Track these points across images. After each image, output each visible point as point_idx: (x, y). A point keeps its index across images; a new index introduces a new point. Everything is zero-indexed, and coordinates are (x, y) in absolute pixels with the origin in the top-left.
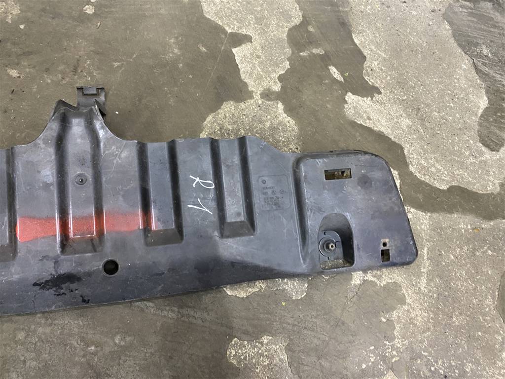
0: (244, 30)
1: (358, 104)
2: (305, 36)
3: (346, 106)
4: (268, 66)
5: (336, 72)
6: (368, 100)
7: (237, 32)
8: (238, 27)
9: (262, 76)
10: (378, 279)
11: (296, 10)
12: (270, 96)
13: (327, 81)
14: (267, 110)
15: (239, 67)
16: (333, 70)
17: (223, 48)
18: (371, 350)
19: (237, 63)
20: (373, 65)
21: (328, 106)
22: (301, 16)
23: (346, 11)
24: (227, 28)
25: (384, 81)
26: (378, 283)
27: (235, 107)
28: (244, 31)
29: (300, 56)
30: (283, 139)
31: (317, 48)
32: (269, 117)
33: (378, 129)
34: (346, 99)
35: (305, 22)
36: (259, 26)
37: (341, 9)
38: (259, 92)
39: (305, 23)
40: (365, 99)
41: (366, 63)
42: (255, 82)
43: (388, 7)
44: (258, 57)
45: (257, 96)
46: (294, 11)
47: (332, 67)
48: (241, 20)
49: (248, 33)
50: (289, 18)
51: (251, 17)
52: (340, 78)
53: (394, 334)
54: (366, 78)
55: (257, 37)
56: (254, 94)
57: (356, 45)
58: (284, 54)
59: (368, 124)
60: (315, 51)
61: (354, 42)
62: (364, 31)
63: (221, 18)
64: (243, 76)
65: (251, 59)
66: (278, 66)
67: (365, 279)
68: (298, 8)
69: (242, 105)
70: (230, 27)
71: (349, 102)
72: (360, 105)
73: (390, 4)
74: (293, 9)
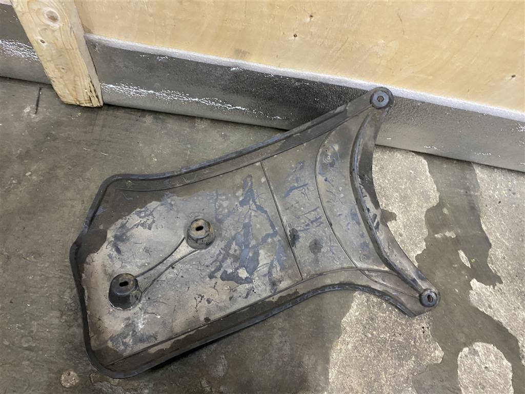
0: (390, 208)
1: (481, 291)
2: (440, 217)
3: (471, 292)
4: (408, 245)
5: (464, 255)
6: (490, 289)
7: (385, 209)
8: (386, 205)
11: (434, 191)
13: (456, 266)
16: (462, 254)
20: (497, 253)
22: (438, 196)
23: (477, 196)
25: (505, 270)
29: (435, 238)
31: (449, 231)
33: (497, 319)
34: (472, 285)
35: (441, 204)
36: (403, 205)
37: (472, 193)
40: (488, 286)
41: (490, 250)
43: (514, 194)
44: (401, 235)
46: (432, 192)
47: (461, 251)
48: (388, 197)
49: (394, 211)
50: (427, 199)
51: (397, 196)
52: (468, 265)
54: (490, 265)
55: (400, 215)
57: (483, 231)
58: (422, 234)
59: (489, 312)
60: (448, 234)
61: (482, 228)
62: (492, 217)
66: (416, 246)
68: (436, 189)
71: (474, 288)
72: (483, 292)
73: (516, 192)
74: (431, 189)
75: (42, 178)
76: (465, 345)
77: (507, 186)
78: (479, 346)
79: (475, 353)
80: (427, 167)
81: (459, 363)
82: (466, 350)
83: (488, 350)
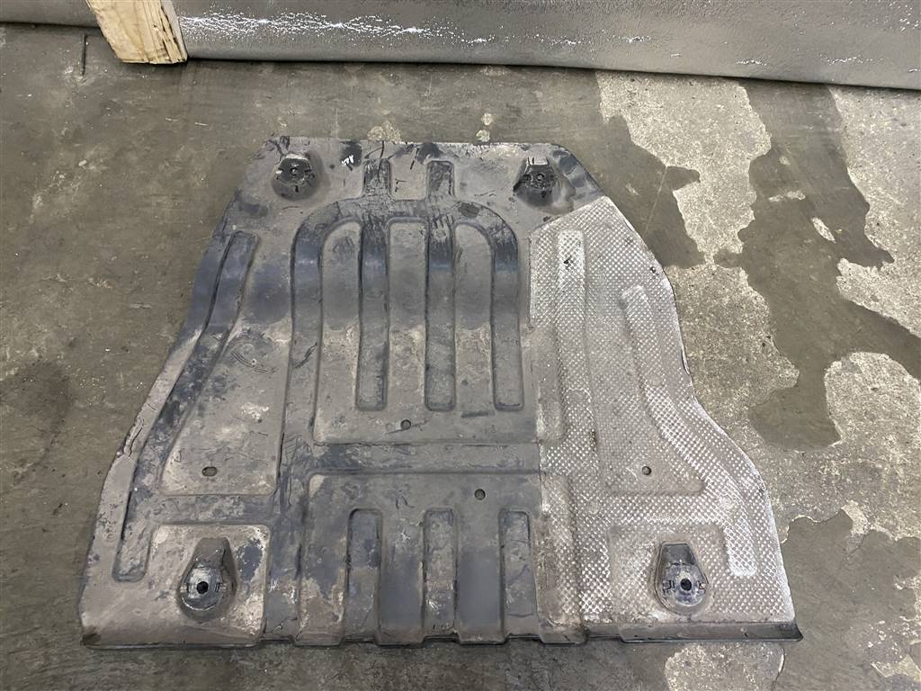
0: (688, 163)
1: (857, 276)
2: (776, 171)
3: (839, 278)
4: (723, 217)
5: (823, 226)
6: (873, 271)
7: (678, 166)
8: (679, 159)
9: (715, 230)
10: (891, 531)
11: (761, 133)
12: (729, 260)
13: (810, 241)
14: (724, 281)
15: (684, 217)
16: (819, 224)
17: (660, 190)
18: (880, 625)
19: (681, 211)
20: (880, 217)
21: (813, 277)
22: (769, 141)
23: (838, 133)
24: (664, 161)
25: (897, 242)
26: (891, 536)
27: (679, 275)
28: (688, 165)
29: (769, 202)
30: (748, 323)
31: (793, 190)
32: (727, 290)
33: (888, 316)
34: (840, 268)
35: (776, 150)
36: (709, 158)
37: (829, 129)
38: (712, 255)
39: (775, 152)
40: (868, 268)
41: (869, 213)
42: (706, 239)
43: (904, 125)
44: (709, 203)
45: (710, 261)
46: (758, 133)
47: (817, 219)
48: (682, 147)
49: (694, 168)
50: (751, 145)
51: (697, 144)
52: (830, 237)
53: (914, 609)
54: (869, 237)
55: (707, 174)
56: (705, 256)
57: (853, 185)
58: (747, 199)
59: (873, 307)
60: (791, 195)
61: (851, 181)
62: (866, 164)
63: (655, 145)
64: (689, 231)
65: (699, 206)
66: (738, 217)
67: (871, 528)
68: (764, 130)
69: (689, 271)
70: (668, 159)
71: (843, 273)
72: (861, 278)
73: (906, 121)
74: (756, 130)
75: (105, 168)
76: (836, 358)
77: (890, 114)
78: (860, 359)
79: (855, 368)
80: (746, 96)
81: (826, 384)
82: (837, 365)
83: (877, 363)
